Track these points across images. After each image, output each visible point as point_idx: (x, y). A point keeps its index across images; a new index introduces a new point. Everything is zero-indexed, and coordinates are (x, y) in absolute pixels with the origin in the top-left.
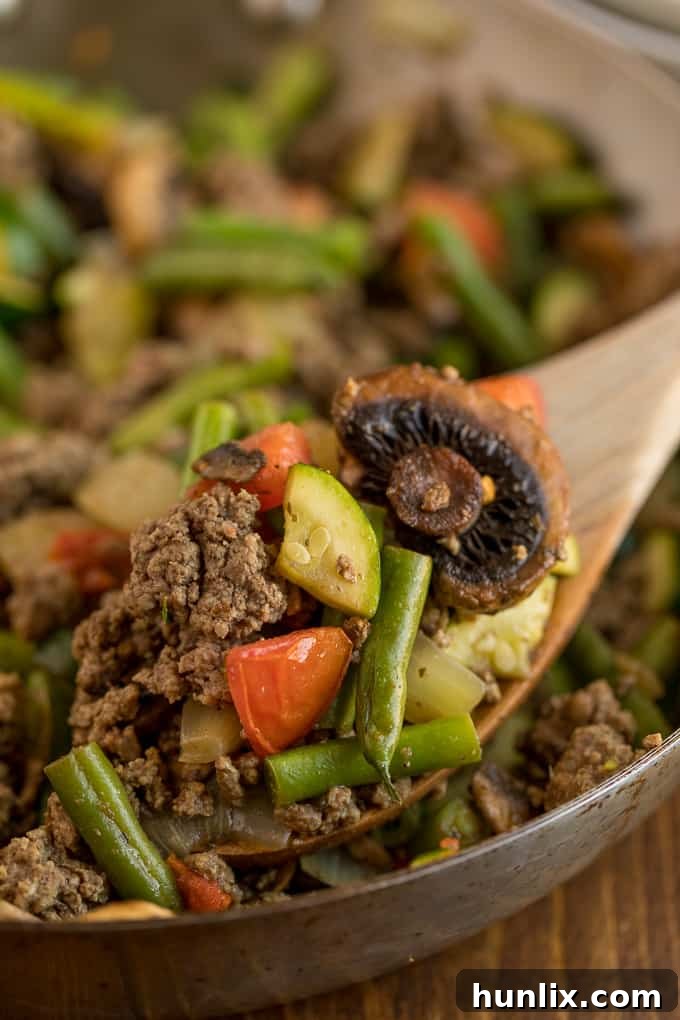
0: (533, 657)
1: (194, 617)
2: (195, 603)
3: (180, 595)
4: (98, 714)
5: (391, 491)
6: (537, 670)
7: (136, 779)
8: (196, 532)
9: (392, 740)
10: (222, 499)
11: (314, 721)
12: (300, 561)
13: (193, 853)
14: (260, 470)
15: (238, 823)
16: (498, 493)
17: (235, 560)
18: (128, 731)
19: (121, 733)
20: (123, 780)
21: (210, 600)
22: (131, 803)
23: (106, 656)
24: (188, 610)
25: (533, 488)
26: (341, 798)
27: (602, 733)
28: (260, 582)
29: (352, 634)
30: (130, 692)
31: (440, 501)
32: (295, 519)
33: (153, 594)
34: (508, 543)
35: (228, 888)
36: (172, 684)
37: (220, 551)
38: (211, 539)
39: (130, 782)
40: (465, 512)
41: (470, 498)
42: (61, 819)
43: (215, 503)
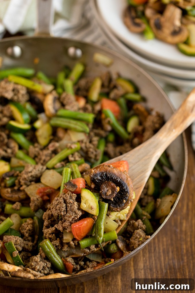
0: (127, 216)
1: (65, 217)
2: (65, 215)
3: (62, 213)
4: (48, 232)
5: (100, 192)
6: (128, 218)
7: (56, 244)
8: (65, 202)
9: (102, 238)
10: (70, 195)
11: (87, 234)
12: (84, 207)
13: (66, 257)
14: (76, 189)
15: (74, 251)
16: (120, 189)
17: (72, 207)
18: (54, 235)
19: (52, 235)
20: (53, 245)
21: (68, 214)
22: (55, 248)
23: (49, 221)
24: (64, 216)
25: (127, 188)
26: (93, 247)
27: (140, 231)
28: (77, 211)
29: (94, 219)
30: (54, 229)
31: (109, 194)
32: (83, 199)
33: (58, 213)
34: (122, 199)
35: (73, 263)
36: (62, 229)
37: (70, 205)
38: (68, 203)
39: (54, 245)
40: (114, 195)
41: (115, 192)
42: (43, 252)
43: (68, 196)
